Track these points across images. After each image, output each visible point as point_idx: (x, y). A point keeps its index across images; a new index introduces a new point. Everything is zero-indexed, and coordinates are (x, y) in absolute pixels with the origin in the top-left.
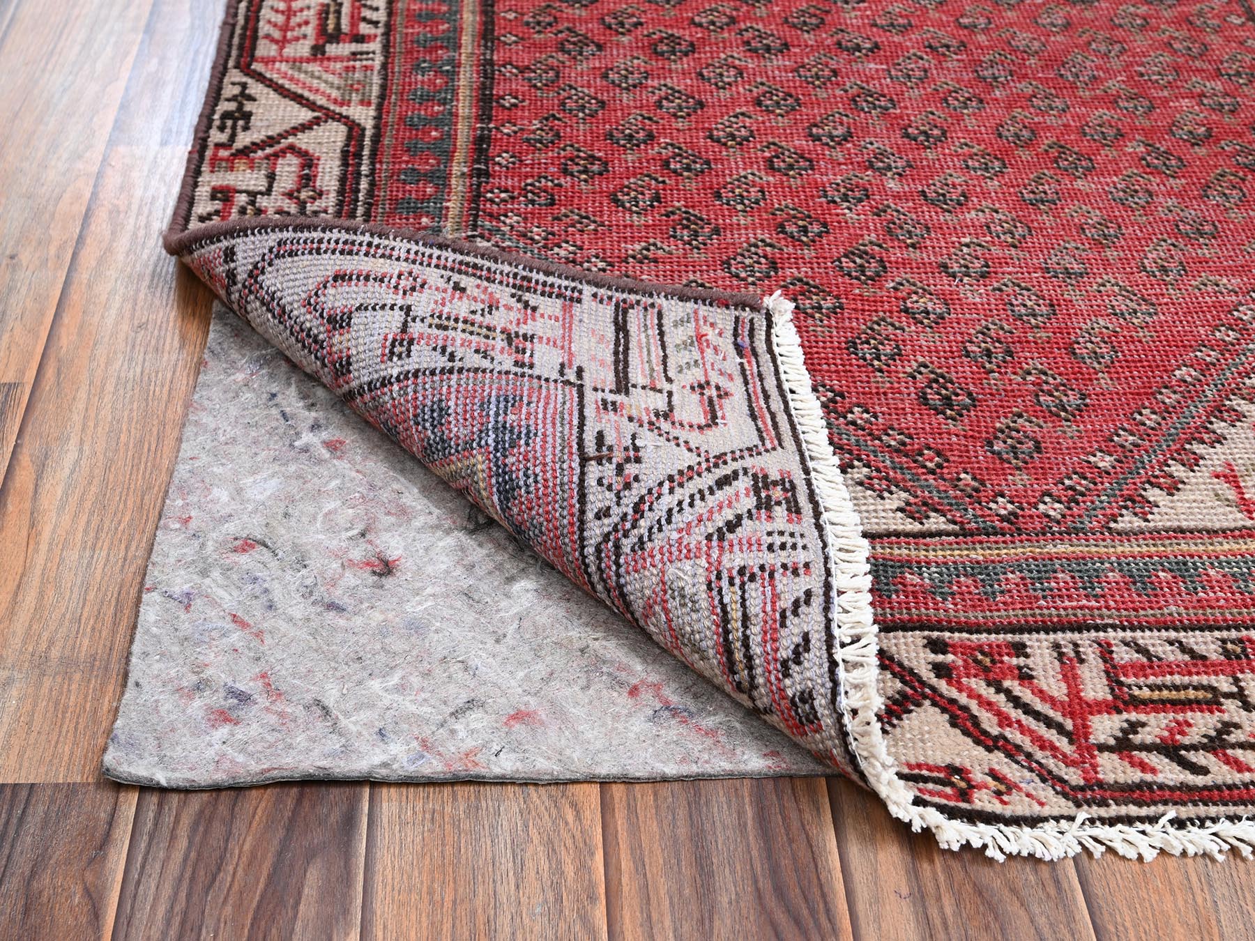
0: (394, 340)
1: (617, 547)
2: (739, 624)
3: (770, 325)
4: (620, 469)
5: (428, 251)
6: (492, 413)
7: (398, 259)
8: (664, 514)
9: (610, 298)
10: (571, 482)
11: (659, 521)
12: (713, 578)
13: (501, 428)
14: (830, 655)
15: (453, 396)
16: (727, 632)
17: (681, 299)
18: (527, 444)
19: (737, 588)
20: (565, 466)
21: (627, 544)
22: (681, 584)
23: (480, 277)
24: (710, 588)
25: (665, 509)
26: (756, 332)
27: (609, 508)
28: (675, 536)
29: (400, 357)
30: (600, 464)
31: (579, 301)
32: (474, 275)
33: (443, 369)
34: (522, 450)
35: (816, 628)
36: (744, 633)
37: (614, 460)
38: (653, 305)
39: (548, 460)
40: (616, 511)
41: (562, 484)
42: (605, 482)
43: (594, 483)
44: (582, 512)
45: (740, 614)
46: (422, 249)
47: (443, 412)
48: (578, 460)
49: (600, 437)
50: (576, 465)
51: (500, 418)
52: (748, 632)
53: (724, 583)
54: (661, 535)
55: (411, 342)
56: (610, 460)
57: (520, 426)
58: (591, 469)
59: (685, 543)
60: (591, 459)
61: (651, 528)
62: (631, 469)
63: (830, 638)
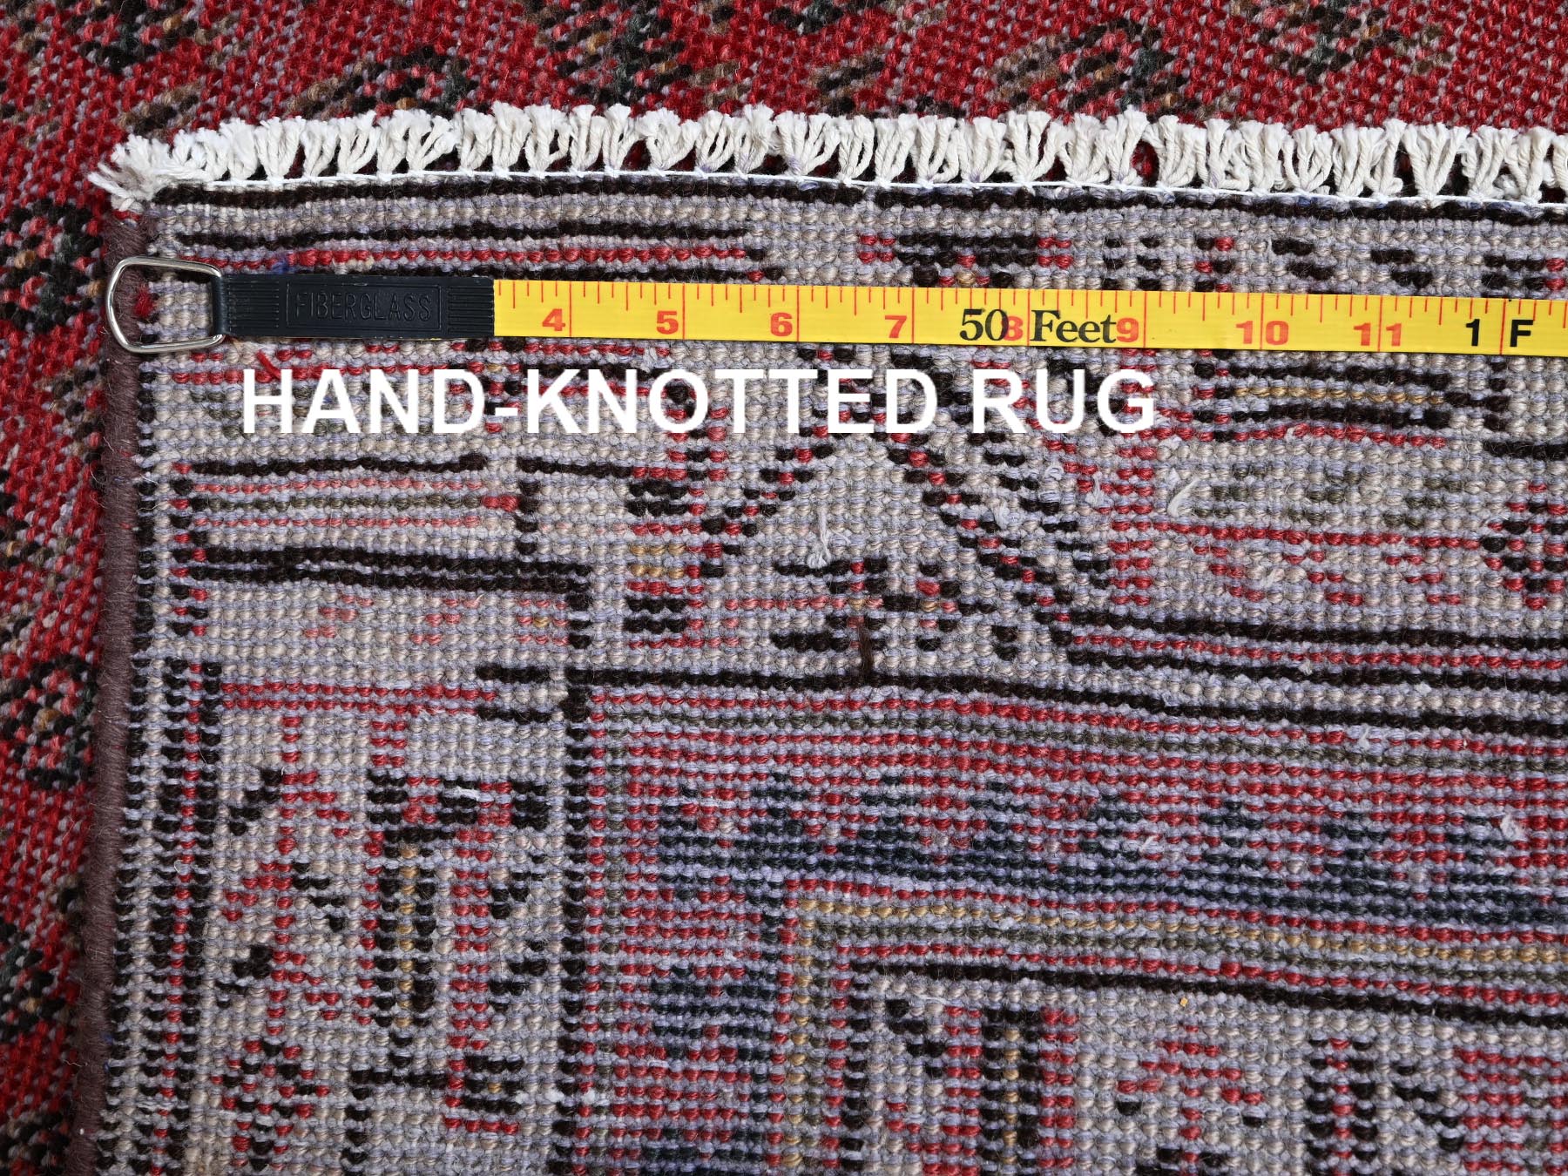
0: (468, 1103)
1: (1092, 617)
2: (1320, 384)
3: (197, 194)
4: (902, 603)
5: (138, 1042)
6: (707, 873)
7: (182, 1115)
8: (1035, 517)
9: (179, 591)
10: (921, 705)
11: (1049, 528)
12: (1208, 428)
13: (753, 853)
14: (1433, 214)
15: (649, 959)
16: (1329, 413)
17: (149, 415)
18: (806, 796)
19: (1242, 384)
20: (878, 716)
21: (1087, 596)
22: (1206, 492)
23: (200, 914)
24: (1231, 436)
25: (1022, 515)
26: (223, 228)
27: (998, 631)
28: (1096, 497)
29: (510, 1087)
30: (883, 644)
31: (211, 668)
32: (195, 928)
33: (567, 985)
34: (816, 807)
35: (1365, 236)
36: (1339, 377)
37: (877, 615)
38: (180, 486)
39: (857, 751)
40: (1009, 615)
41: (921, 724)
42: (932, 633)
43: (931, 658)
44: (995, 686)
45: (1299, 382)
46: (136, 1058)
47: (680, 981)
48: (867, 690)
49: (795, 641)
50: (879, 695)
51: (726, 854)
52: (1340, 368)
53: (1226, 407)
54: (1088, 526)
55: (472, 1062)
56: (871, 624)
57: (755, 811)
58: (894, 663)
59: (1115, 478)
60: (868, 662)
61: (1060, 546)
62: (903, 579)
63: (1393, 211)
